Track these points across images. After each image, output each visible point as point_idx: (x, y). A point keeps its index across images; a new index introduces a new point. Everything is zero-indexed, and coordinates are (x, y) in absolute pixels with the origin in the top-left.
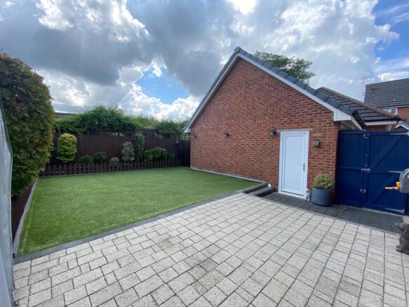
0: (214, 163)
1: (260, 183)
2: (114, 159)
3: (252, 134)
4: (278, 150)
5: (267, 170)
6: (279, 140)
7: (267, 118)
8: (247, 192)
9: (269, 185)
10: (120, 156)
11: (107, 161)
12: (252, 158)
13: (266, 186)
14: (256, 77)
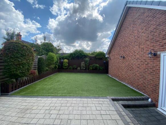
0: (117, 75)
1: (143, 95)
2: (79, 68)
3: (138, 56)
4: (159, 70)
5: (149, 86)
6: (160, 61)
7: (148, 43)
8: (114, 100)
9: (150, 100)
10: (80, 67)
11: (76, 69)
12: (138, 75)
13: (147, 99)
14: (139, 14)
